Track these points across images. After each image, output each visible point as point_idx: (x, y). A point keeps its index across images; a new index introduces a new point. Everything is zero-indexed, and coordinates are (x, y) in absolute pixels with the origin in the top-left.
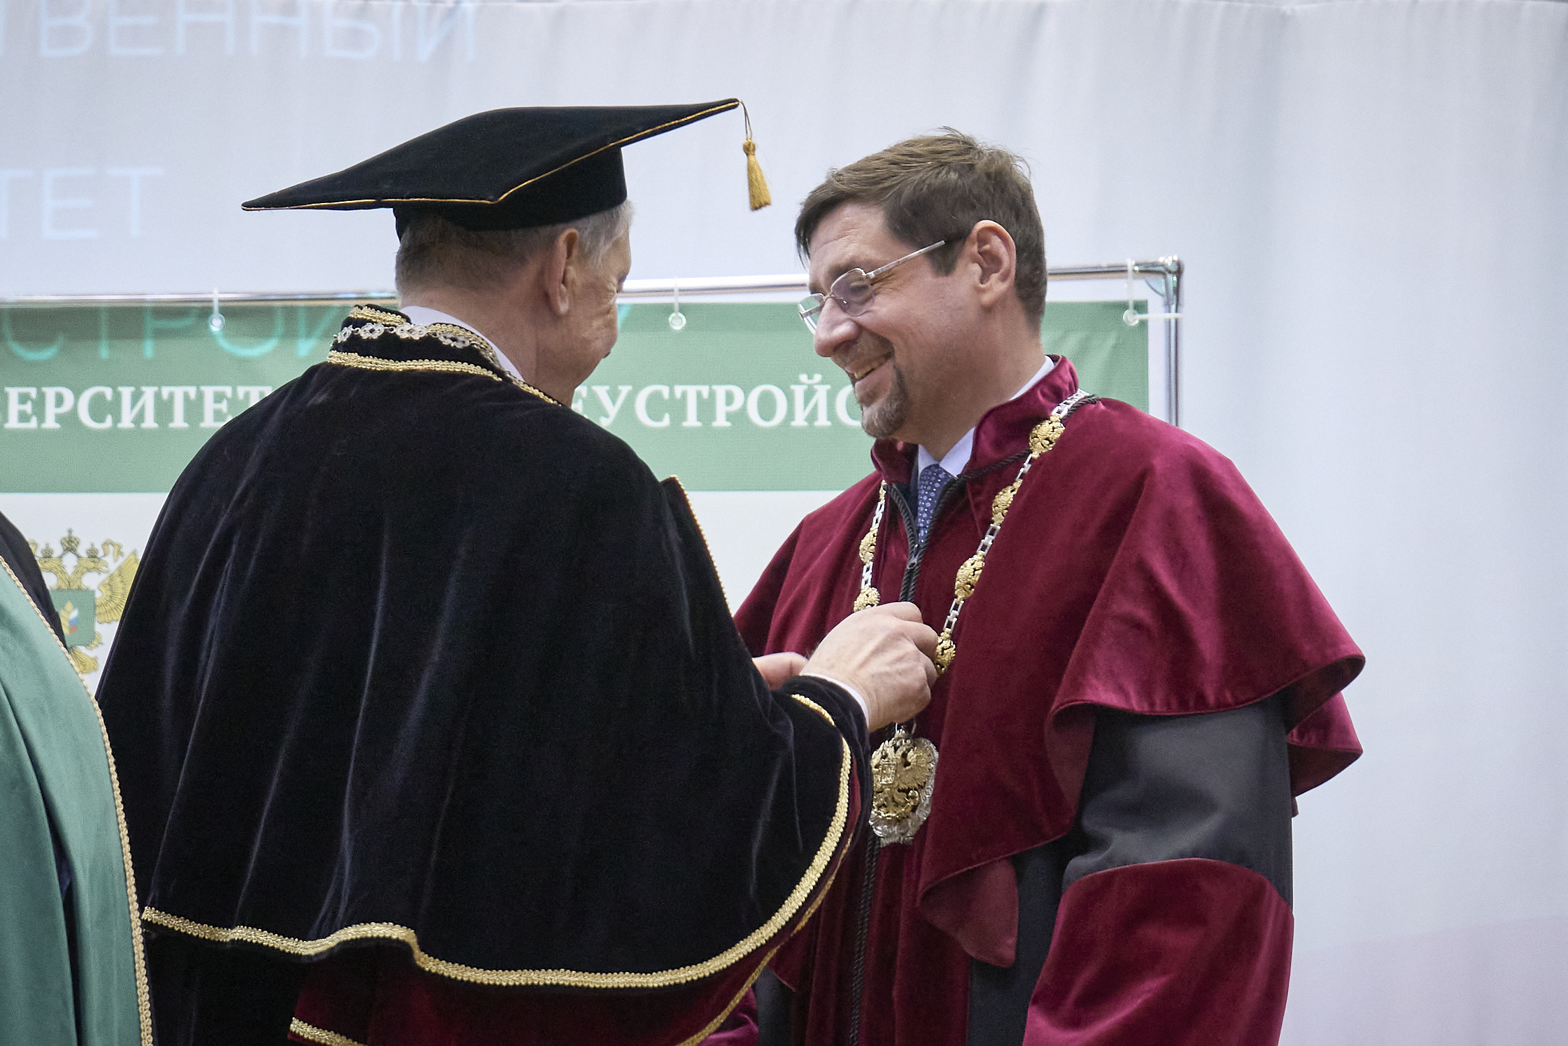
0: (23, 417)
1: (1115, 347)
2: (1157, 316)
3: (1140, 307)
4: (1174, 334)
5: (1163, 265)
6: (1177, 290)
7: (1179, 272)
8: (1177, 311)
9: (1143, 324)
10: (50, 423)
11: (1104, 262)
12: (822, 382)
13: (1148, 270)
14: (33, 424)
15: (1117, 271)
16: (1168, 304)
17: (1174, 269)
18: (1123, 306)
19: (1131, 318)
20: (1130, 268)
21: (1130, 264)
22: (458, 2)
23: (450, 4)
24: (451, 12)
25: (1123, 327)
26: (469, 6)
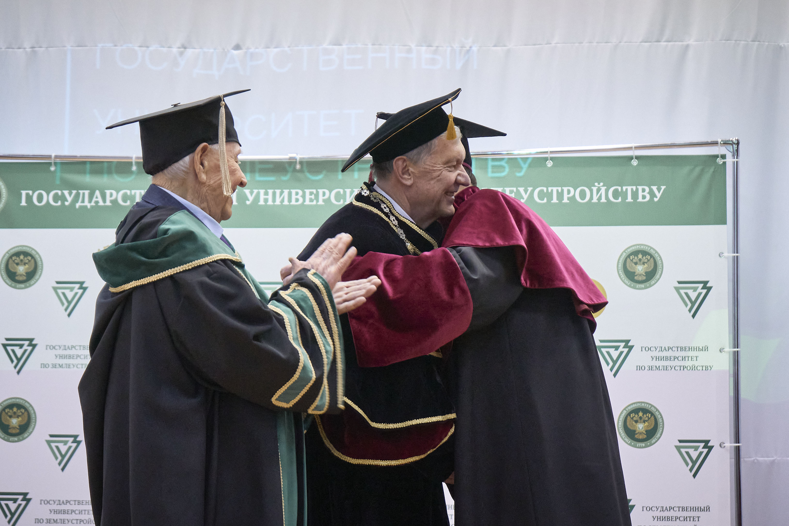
0: (311, 200)
1: (714, 172)
2: (730, 160)
3: (723, 157)
4: (736, 166)
5: (732, 141)
6: (737, 151)
7: (738, 144)
8: (737, 158)
9: (724, 163)
10: (321, 202)
11: (709, 141)
12: (603, 186)
13: (726, 143)
14: (314, 203)
15: (715, 143)
16: (733, 156)
17: (736, 142)
18: (717, 156)
19: (720, 161)
20: (719, 142)
21: (719, 140)
22: (471, 47)
23: (468, 48)
24: (468, 51)
25: (717, 164)
26: (475, 49)
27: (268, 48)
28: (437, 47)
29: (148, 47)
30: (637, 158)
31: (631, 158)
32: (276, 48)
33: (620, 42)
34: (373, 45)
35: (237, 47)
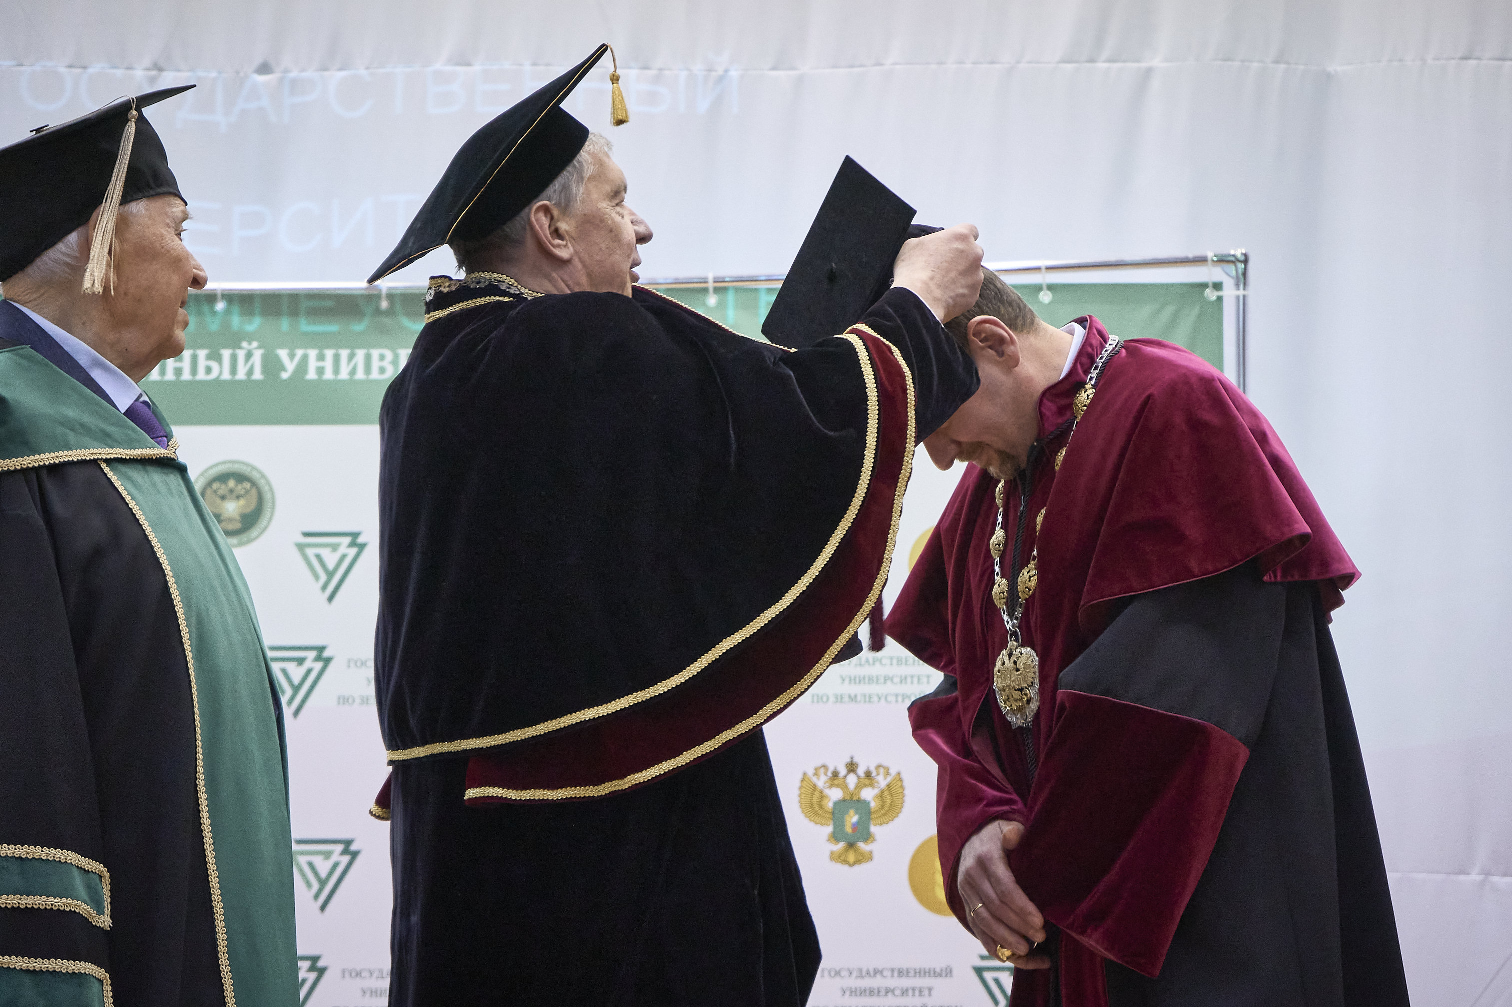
1: (1199, 316)
2: (1230, 292)
3: (1218, 286)
4: (1243, 305)
5: (1234, 256)
6: (1245, 274)
7: (1246, 261)
8: (1244, 289)
9: (1220, 299)
11: (1191, 255)
13: (1223, 260)
15: (1201, 260)
16: (1237, 285)
17: (1243, 258)
18: (1204, 286)
19: (1211, 295)
20: (1209, 258)
21: (1210, 255)
22: (726, 71)
23: (720, 72)
24: (721, 79)
25: (1205, 302)
26: (734, 73)
27: (326, 69)
28: (661, 70)
29: (85, 68)
30: (1051, 287)
31: (1038, 288)
32: (341, 69)
33: (1018, 62)
34: (534, 64)
35: (264, 69)
